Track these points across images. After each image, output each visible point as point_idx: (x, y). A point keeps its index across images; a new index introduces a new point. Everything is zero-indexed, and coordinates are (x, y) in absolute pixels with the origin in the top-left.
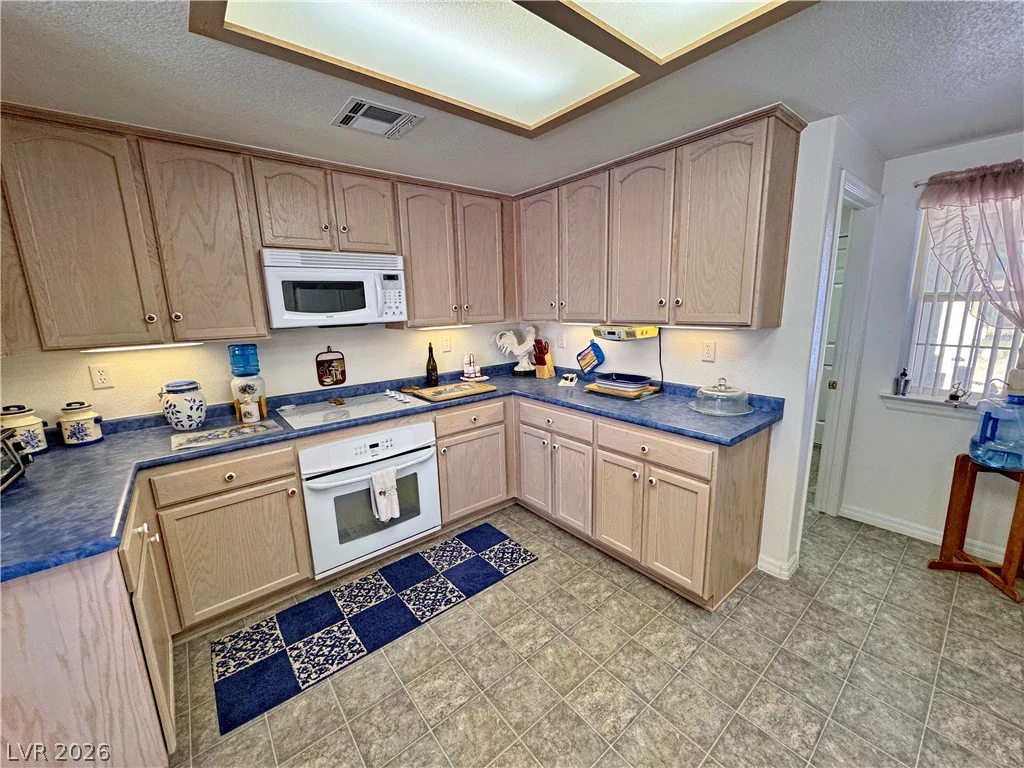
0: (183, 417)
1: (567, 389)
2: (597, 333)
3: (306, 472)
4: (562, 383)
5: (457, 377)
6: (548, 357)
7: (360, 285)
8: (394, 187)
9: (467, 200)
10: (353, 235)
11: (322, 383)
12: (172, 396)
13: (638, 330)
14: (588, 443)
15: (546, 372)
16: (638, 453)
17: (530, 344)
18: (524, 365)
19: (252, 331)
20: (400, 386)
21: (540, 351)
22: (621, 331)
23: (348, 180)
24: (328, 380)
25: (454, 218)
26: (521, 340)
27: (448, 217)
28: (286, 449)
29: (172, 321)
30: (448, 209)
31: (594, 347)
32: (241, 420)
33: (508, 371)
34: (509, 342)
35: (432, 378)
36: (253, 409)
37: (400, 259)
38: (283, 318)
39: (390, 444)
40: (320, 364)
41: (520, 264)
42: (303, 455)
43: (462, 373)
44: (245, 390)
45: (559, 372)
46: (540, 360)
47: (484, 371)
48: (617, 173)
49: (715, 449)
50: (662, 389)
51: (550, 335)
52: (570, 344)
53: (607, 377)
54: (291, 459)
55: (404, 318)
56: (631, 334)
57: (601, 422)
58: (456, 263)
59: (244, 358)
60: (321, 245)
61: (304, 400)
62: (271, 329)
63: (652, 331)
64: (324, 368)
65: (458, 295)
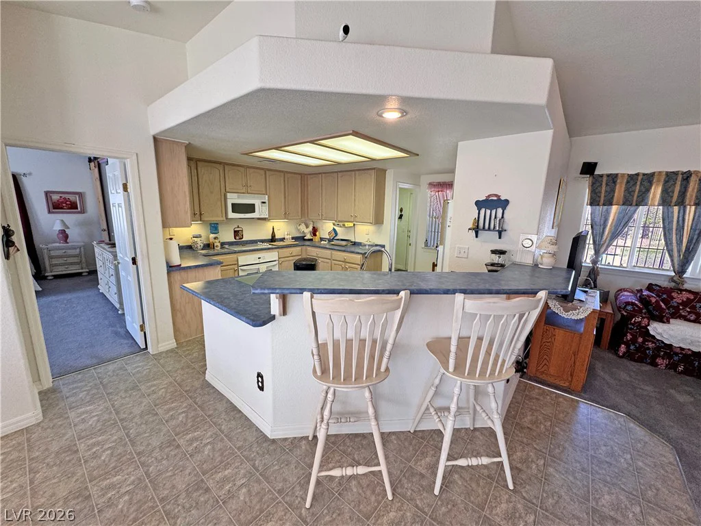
0: (198, 245)
1: (324, 244)
2: (334, 224)
3: (240, 264)
4: (322, 242)
5: (283, 239)
6: (317, 233)
7: (254, 205)
8: (265, 172)
9: (289, 175)
10: (252, 189)
11: (235, 239)
12: (195, 239)
13: (346, 224)
14: (329, 259)
15: (317, 239)
16: (343, 260)
17: (311, 228)
18: (308, 237)
19: (221, 219)
20: (263, 241)
21: (314, 231)
22: (341, 224)
23: (252, 170)
24: (237, 238)
25: (284, 181)
26: (307, 227)
27: (282, 181)
28: (234, 256)
29: (201, 214)
30: (282, 179)
31: (334, 229)
32: (214, 248)
33: (302, 239)
34: (303, 227)
35: (273, 239)
36: (219, 245)
37: (267, 196)
38: (231, 215)
39: (264, 258)
40: (235, 232)
41: (307, 198)
42: (239, 258)
43: (284, 239)
44: (215, 238)
45: (322, 239)
46: (315, 235)
47: (293, 238)
48: (340, 174)
49: (361, 256)
50: (355, 244)
51: (318, 225)
52: (326, 228)
53: (338, 240)
54: (236, 259)
55: (267, 216)
56: (344, 225)
57: (334, 252)
58: (285, 197)
59: (214, 228)
60: (242, 191)
61: (231, 244)
62: (227, 218)
63: (351, 225)
64: (236, 233)
65: (285, 208)
